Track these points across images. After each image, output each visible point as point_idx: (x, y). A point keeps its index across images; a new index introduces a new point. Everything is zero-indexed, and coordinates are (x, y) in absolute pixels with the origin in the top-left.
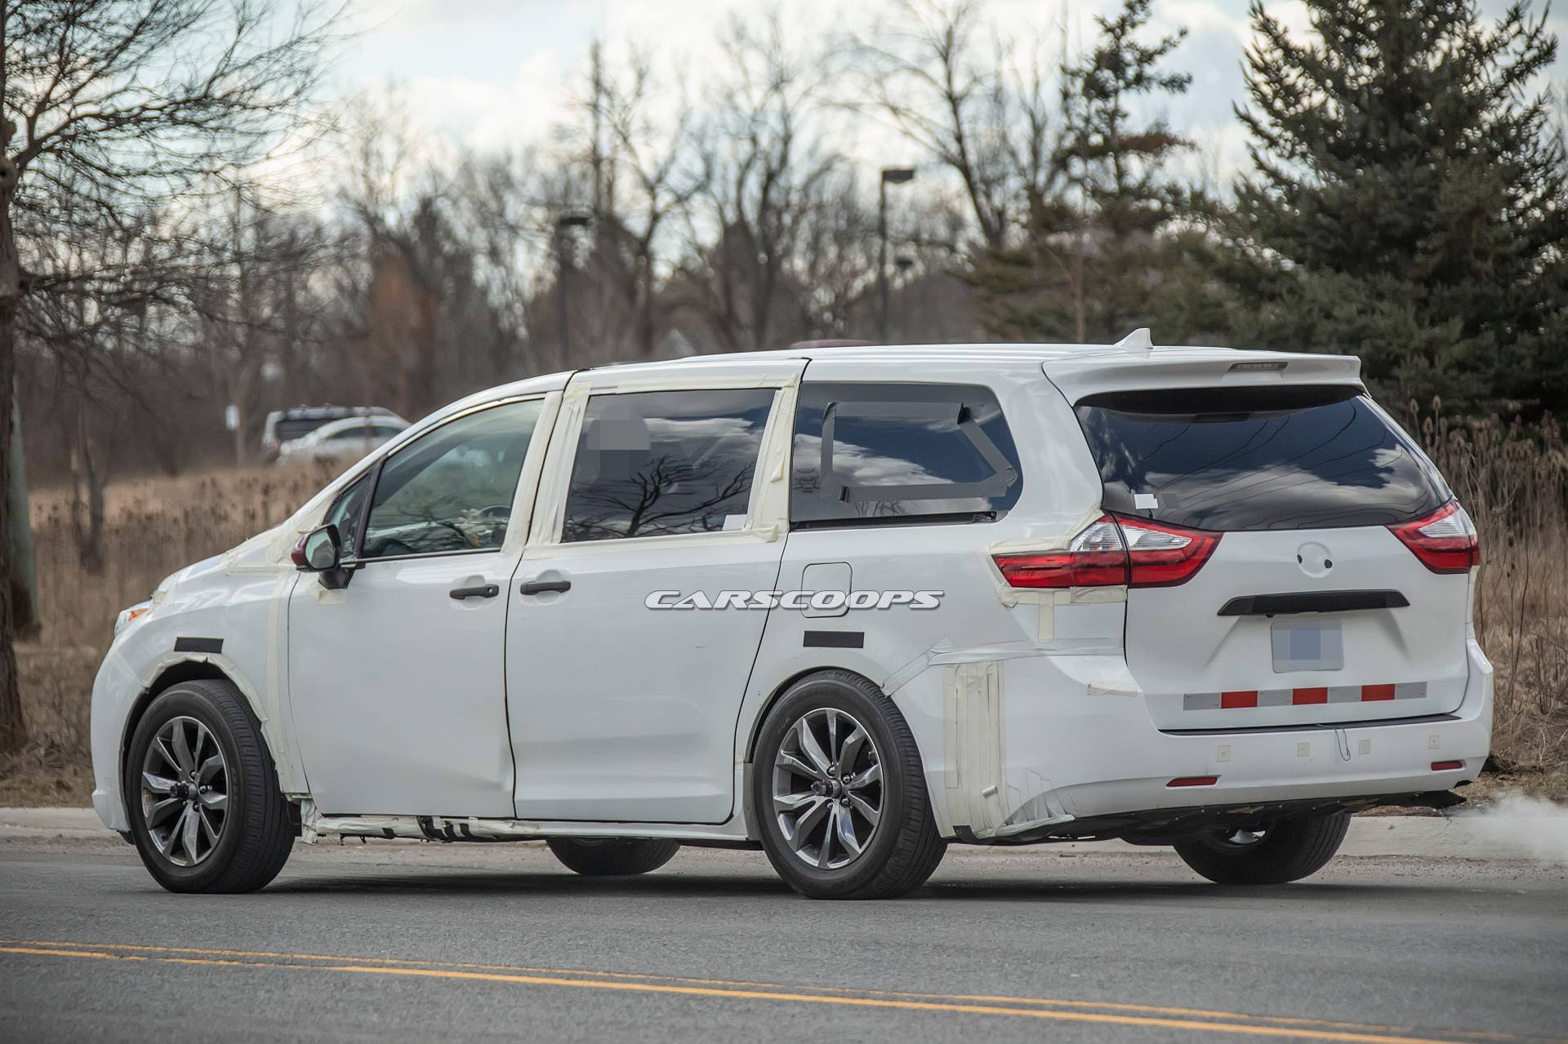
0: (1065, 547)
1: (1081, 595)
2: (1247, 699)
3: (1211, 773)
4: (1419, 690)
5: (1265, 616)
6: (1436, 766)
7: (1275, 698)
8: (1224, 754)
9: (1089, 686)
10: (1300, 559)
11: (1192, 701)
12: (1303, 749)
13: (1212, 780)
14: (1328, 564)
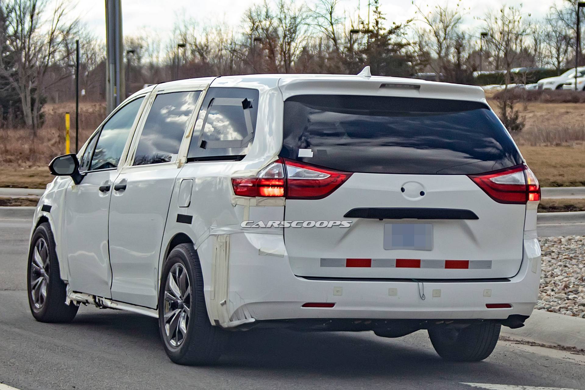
0: (255, 175)
1: (261, 201)
2: (366, 263)
3: (330, 301)
4: (487, 264)
5: (378, 220)
6: (489, 306)
7: (384, 263)
8: (337, 291)
9: (259, 250)
10: (403, 190)
11: (324, 262)
12: (393, 292)
13: (332, 305)
14: (422, 193)
